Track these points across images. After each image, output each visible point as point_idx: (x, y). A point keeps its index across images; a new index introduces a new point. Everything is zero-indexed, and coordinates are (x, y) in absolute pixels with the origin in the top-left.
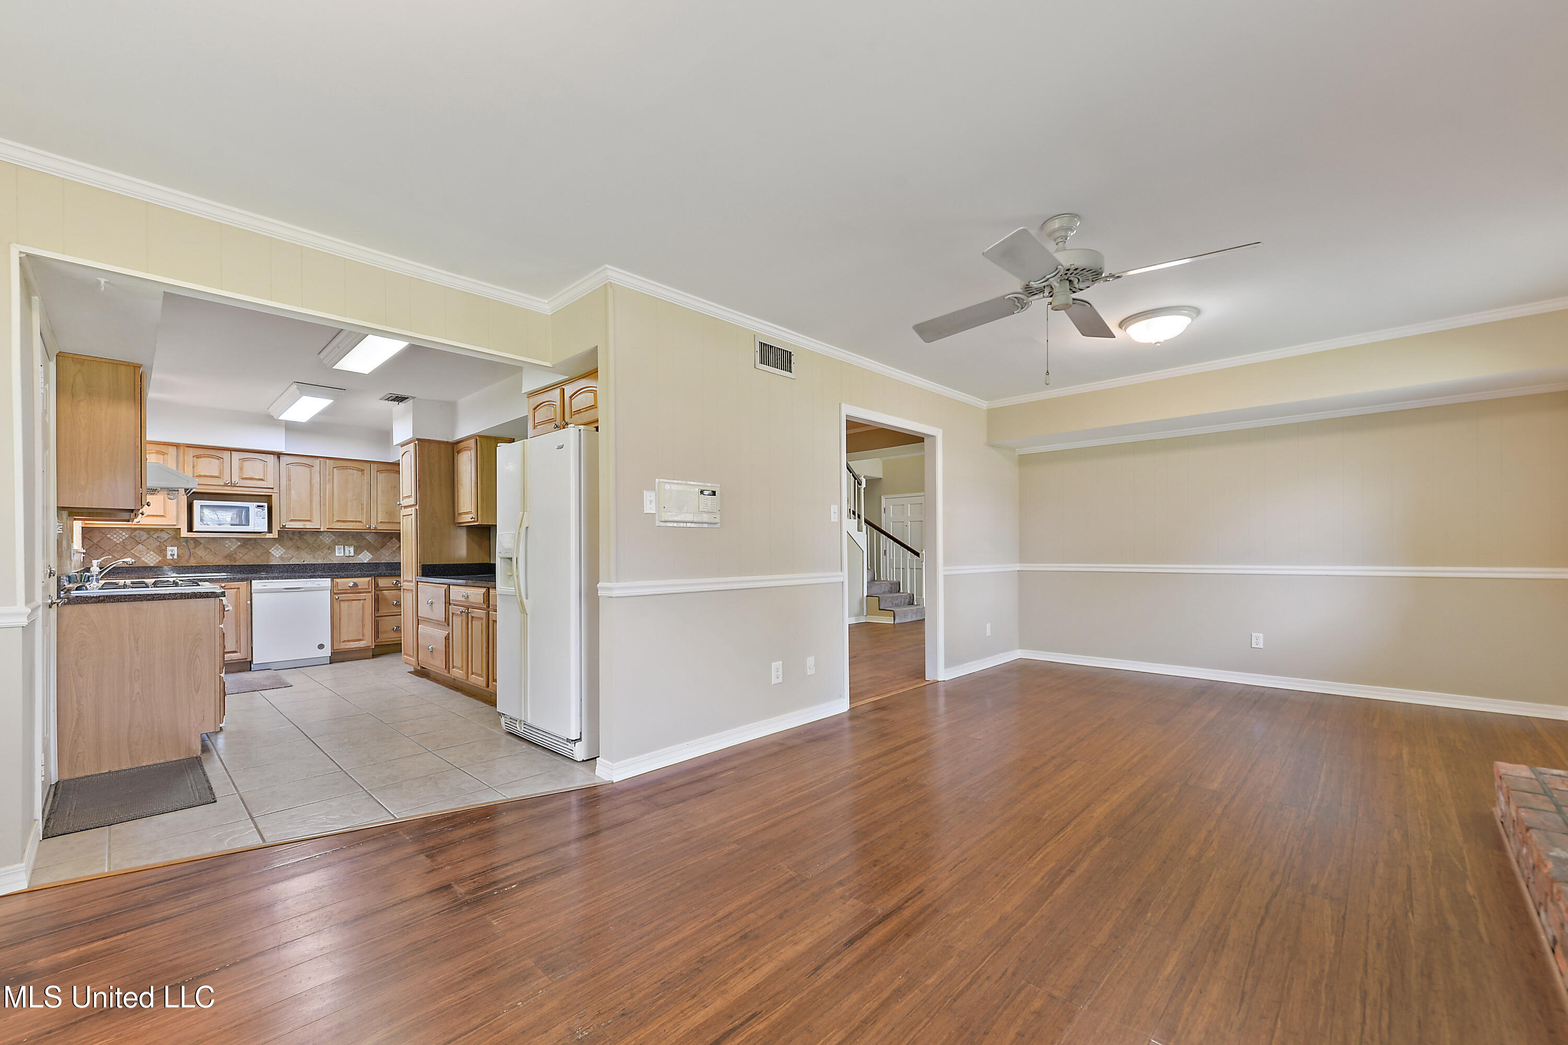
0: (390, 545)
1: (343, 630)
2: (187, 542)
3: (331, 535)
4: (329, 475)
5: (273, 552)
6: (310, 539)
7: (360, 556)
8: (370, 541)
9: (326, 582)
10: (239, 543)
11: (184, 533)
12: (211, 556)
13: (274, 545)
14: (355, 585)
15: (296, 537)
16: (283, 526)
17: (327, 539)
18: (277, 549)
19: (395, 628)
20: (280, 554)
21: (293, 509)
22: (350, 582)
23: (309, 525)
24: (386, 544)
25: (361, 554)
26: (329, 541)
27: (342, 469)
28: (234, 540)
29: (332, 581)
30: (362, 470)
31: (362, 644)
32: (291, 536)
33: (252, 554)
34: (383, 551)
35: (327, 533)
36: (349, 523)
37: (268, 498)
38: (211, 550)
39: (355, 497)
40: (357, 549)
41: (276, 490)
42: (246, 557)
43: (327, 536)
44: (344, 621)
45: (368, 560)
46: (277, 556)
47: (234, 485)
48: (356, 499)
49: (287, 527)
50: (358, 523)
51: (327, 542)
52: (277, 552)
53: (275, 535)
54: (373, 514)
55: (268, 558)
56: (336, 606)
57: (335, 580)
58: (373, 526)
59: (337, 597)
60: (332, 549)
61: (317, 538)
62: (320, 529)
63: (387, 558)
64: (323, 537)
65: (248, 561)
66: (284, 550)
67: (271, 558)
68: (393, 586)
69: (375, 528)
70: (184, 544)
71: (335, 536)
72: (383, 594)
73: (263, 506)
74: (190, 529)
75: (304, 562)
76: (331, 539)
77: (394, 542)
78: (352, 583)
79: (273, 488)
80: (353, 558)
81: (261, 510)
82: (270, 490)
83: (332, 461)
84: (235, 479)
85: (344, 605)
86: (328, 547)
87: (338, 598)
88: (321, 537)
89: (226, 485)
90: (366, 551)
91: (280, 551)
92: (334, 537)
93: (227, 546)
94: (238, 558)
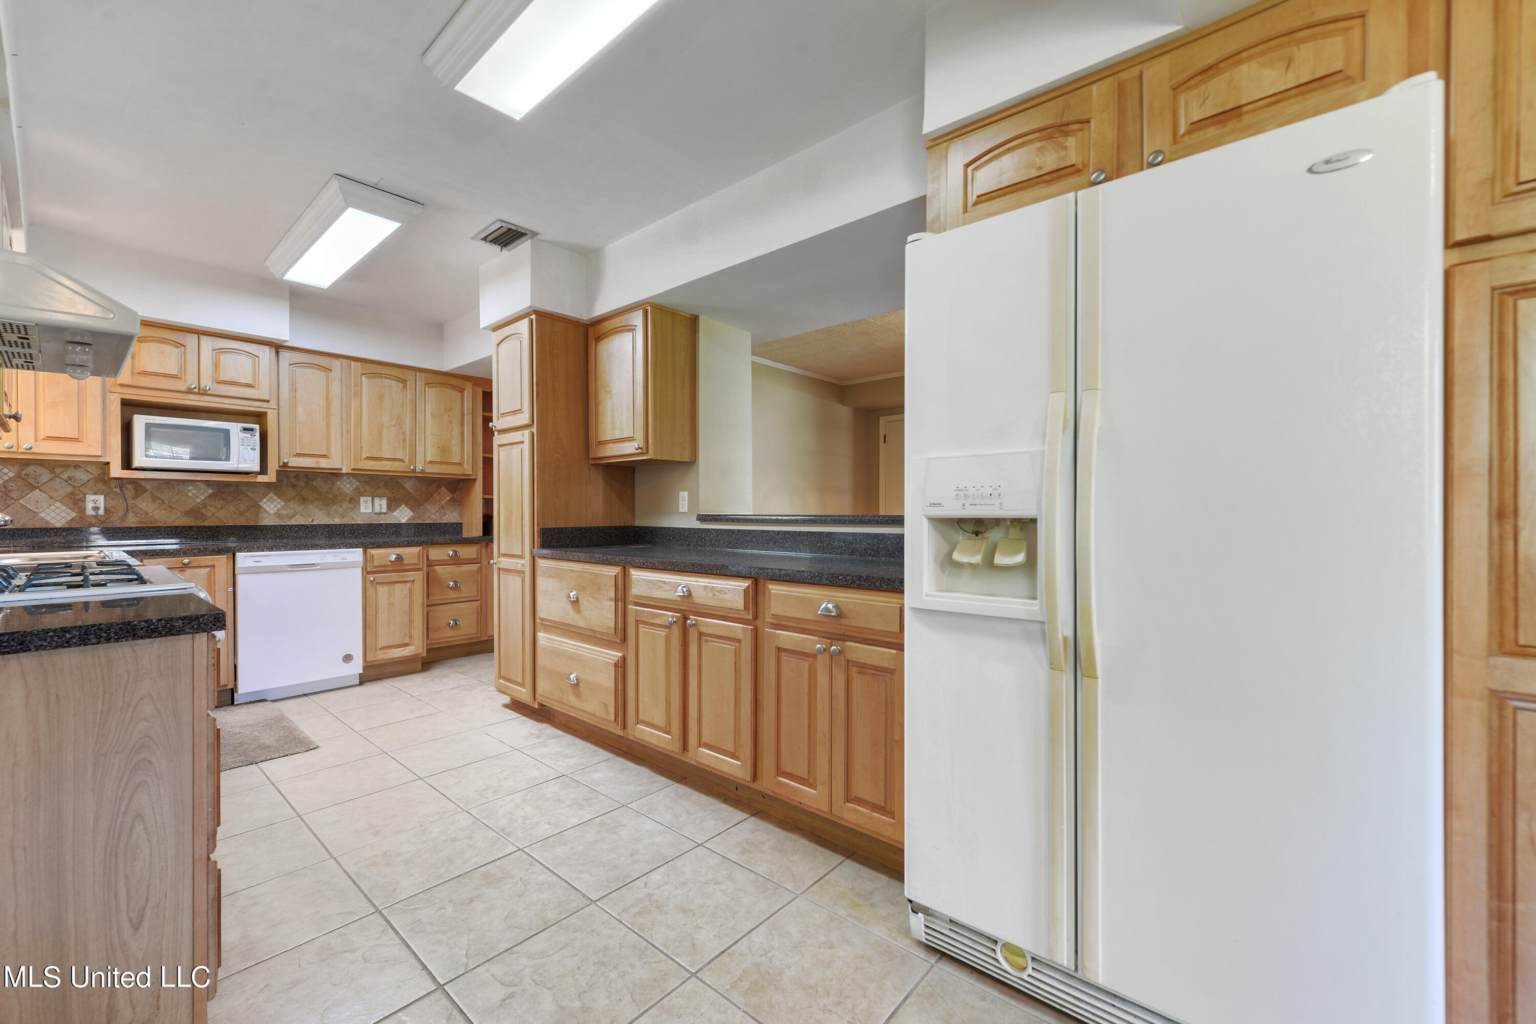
0: (438, 498)
1: (381, 632)
2: (121, 487)
3: (354, 481)
4: (356, 385)
5: (265, 506)
6: (323, 486)
7: (395, 514)
8: (411, 491)
9: (356, 555)
10: (210, 491)
11: (116, 471)
12: (163, 512)
13: (267, 495)
14: (399, 558)
15: (302, 483)
16: (284, 463)
17: (348, 486)
18: (271, 501)
19: (452, 622)
20: (276, 509)
21: (300, 437)
22: (391, 554)
23: (324, 464)
24: (432, 496)
25: (398, 511)
26: (351, 489)
27: (375, 377)
28: (202, 485)
29: (365, 552)
30: (404, 381)
31: (408, 651)
32: (293, 480)
33: (232, 508)
34: (428, 506)
35: (348, 478)
36: (384, 462)
37: (259, 417)
38: (163, 502)
39: (393, 422)
40: (392, 502)
41: (273, 404)
42: (221, 514)
43: (348, 481)
44: (383, 618)
45: (406, 519)
46: (272, 512)
47: (204, 393)
48: (395, 425)
49: (290, 465)
50: (397, 462)
51: (348, 491)
52: (272, 506)
53: (270, 477)
54: (420, 449)
55: (257, 515)
56: (370, 592)
57: (368, 550)
58: (419, 467)
59: (372, 579)
60: (354, 502)
61: (333, 484)
62: (341, 469)
63: (434, 517)
64: (342, 483)
65: (225, 520)
66: (283, 503)
67: (262, 515)
68: (448, 558)
69: (423, 472)
70: (117, 490)
71: (359, 482)
72: (434, 571)
73: (252, 430)
74: (127, 462)
75: (312, 521)
76: (354, 486)
77: (443, 493)
78: (395, 556)
79: (268, 401)
80: (386, 516)
81: (249, 435)
82: (264, 405)
83: (359, 364)
84: (207, 382)
85: (383, 591)
86: (348, 499)
87: (374, 579)
88: (339, 483)
89: (190, 391)
90: (403, 506)
91: (275, 503)
92: (357, 484)
93: (190, 494)
94: (208, 514)
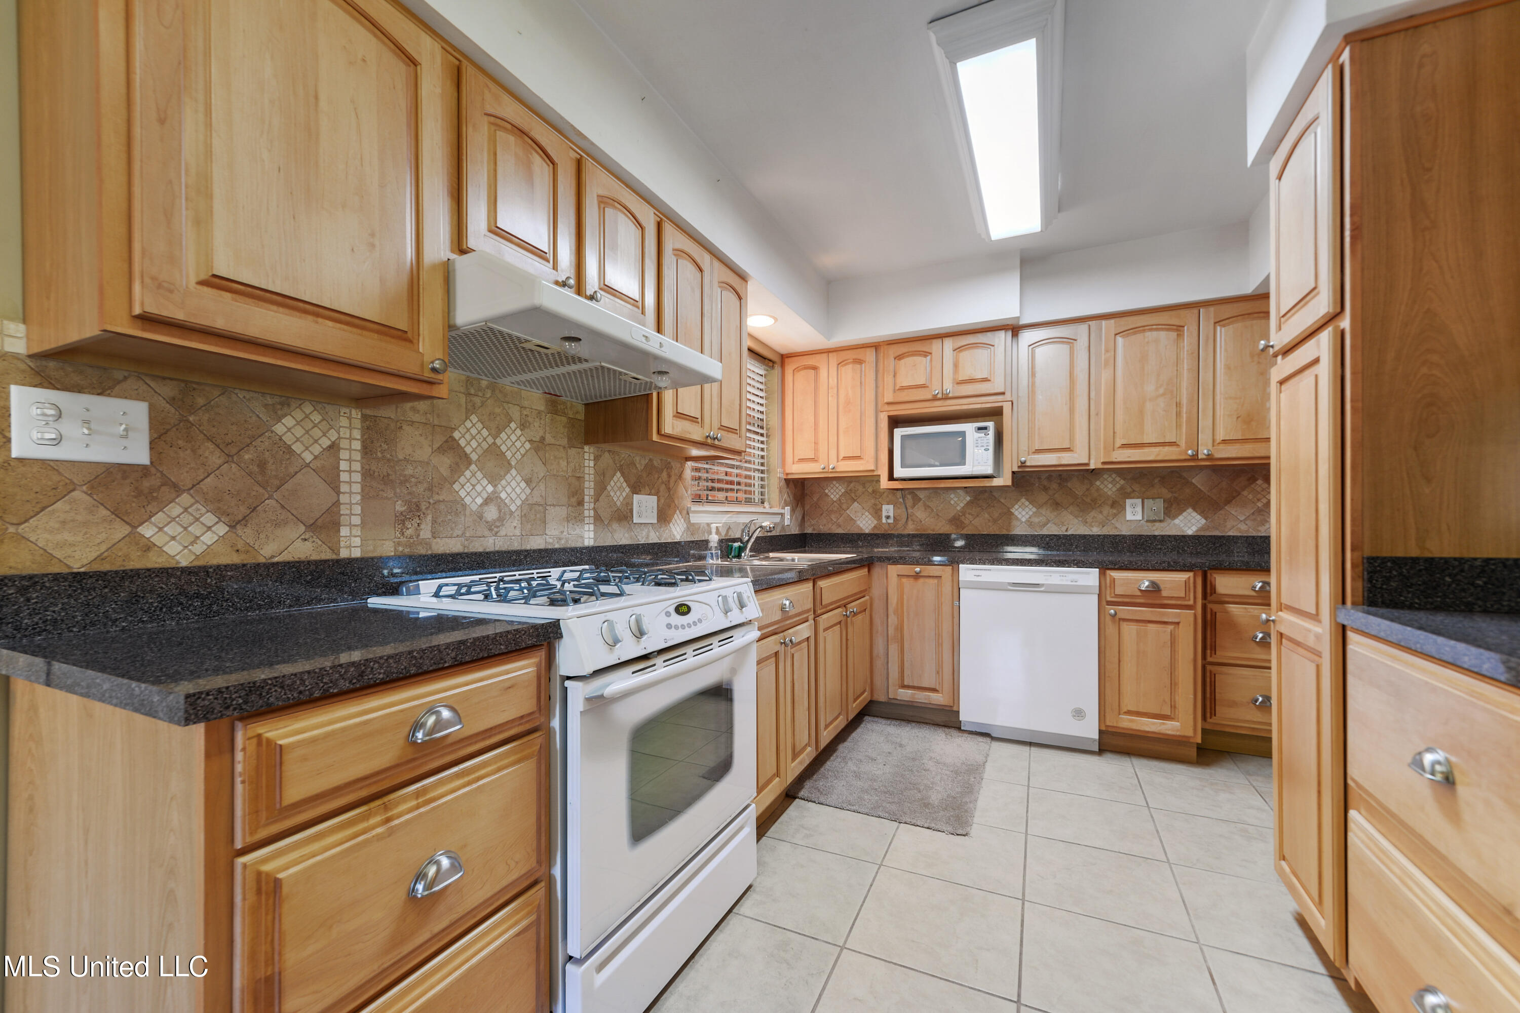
0: (1250, 496)
1: (1128, 688)
2: (904, 497)
3: (1118, 479)
4: (1107, 351)
5: (1016, 513)
6: (1079, 488)
7: (1177, 521)
8: (1202, 488)
9: (1090, 577)
10: (968, 498)
11: (885, 483)
12: (932, 520)
13: (1019, 500)
14: (1155, 588)
15: (1055, 486)
16: (1022, 463)
17: (1110, 486)
18: (1023, 507)
19: (1261, 699)
20: (1027, 516)
21: (1039, 429)
22: (1144, 580)
23: (1067, 459)
24: (1239, 494)
25: (1181, 517)
26: (1114, 489)
27: (1135, 333)
28: (961, 492)
29: (1102, 574)
30: (1179, 329)
31: (1170, 727)
32: (1045, 483)
33: (986, 515)
34: (1232, 510)
35: (1110, 476)
36: (1146, 450)
37: (995, 414)
38: (932, 510)
39: (1161, 391)
40: (1172, 504)
41: (1008, 396)
42: (976, 522)
43: (1110, 479)
44: (1129, 668)
45: (1194, 529)
46: (1024, 520)
47: (946, 398)
48: (1163, 395)
49: (1028, 464)
50: (1167, 448)
51: (1110, 493)
52: (1024, 513)
53: (1004, 480)
54: (1205, 423)
55: (1010, 523)
56: (1111, 629)
57: (1108, 572)
58: (1203, 452)
59: (1112, 611)
60: (1118, 505)
61: (1092, 484)
62: (1087, 464)
63: (1243, 527)
64: (1102, 483)
65: (980, 529)
66: (1034, 510)
67: (1015, 523)
68: (1253, 594)
69: (1210, 457)
70: (901, 500)
71: (1124, 479)
72: (1227, 612)
73: (985, 428)
74: (892, 474)
75: (1066, 531)
76: (1118, 486)
77: (1259, 489)
78: (1147, 583)
79: (1003, 393)
80: (1162, 525)
81: (983, 435)
82: (1000, 398)
83: (1112, 321)
84: (948, 387)
85: (1129, 630)
86: (1110, 502)
87: (1116, 614)
88: (1098, 483)
89: (935, 398)
90: (1190, 510)
91: (1027, 510)
92: (1122, 482)
93: (952, 502)
94: (967, 522)
